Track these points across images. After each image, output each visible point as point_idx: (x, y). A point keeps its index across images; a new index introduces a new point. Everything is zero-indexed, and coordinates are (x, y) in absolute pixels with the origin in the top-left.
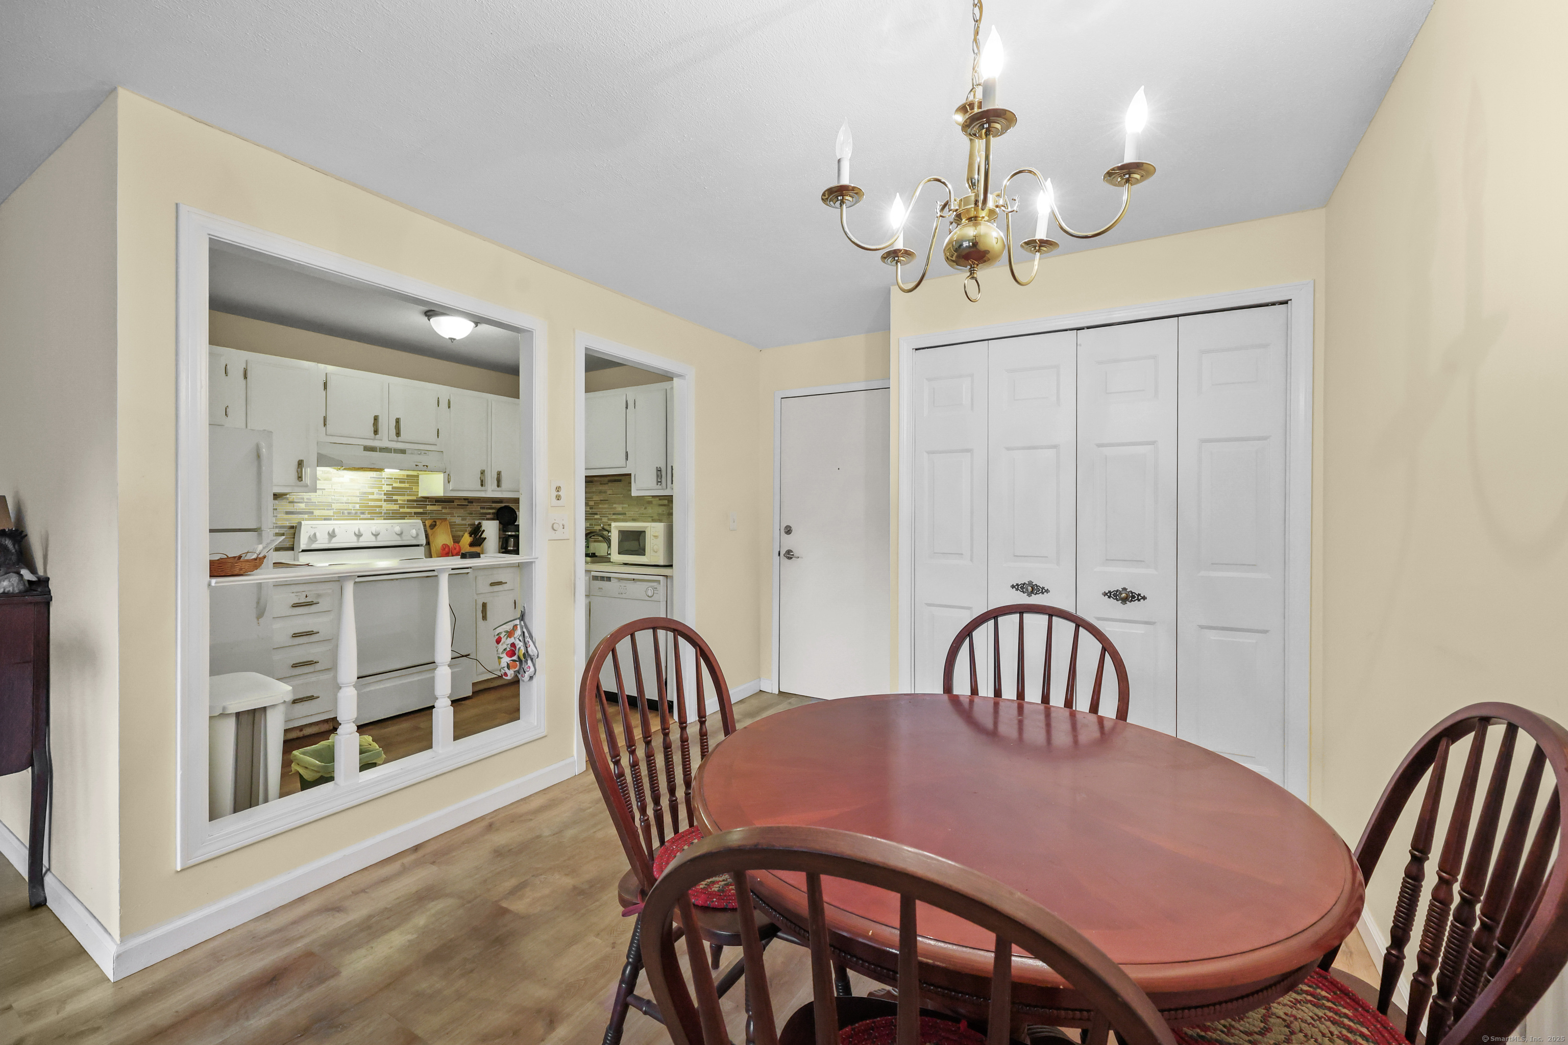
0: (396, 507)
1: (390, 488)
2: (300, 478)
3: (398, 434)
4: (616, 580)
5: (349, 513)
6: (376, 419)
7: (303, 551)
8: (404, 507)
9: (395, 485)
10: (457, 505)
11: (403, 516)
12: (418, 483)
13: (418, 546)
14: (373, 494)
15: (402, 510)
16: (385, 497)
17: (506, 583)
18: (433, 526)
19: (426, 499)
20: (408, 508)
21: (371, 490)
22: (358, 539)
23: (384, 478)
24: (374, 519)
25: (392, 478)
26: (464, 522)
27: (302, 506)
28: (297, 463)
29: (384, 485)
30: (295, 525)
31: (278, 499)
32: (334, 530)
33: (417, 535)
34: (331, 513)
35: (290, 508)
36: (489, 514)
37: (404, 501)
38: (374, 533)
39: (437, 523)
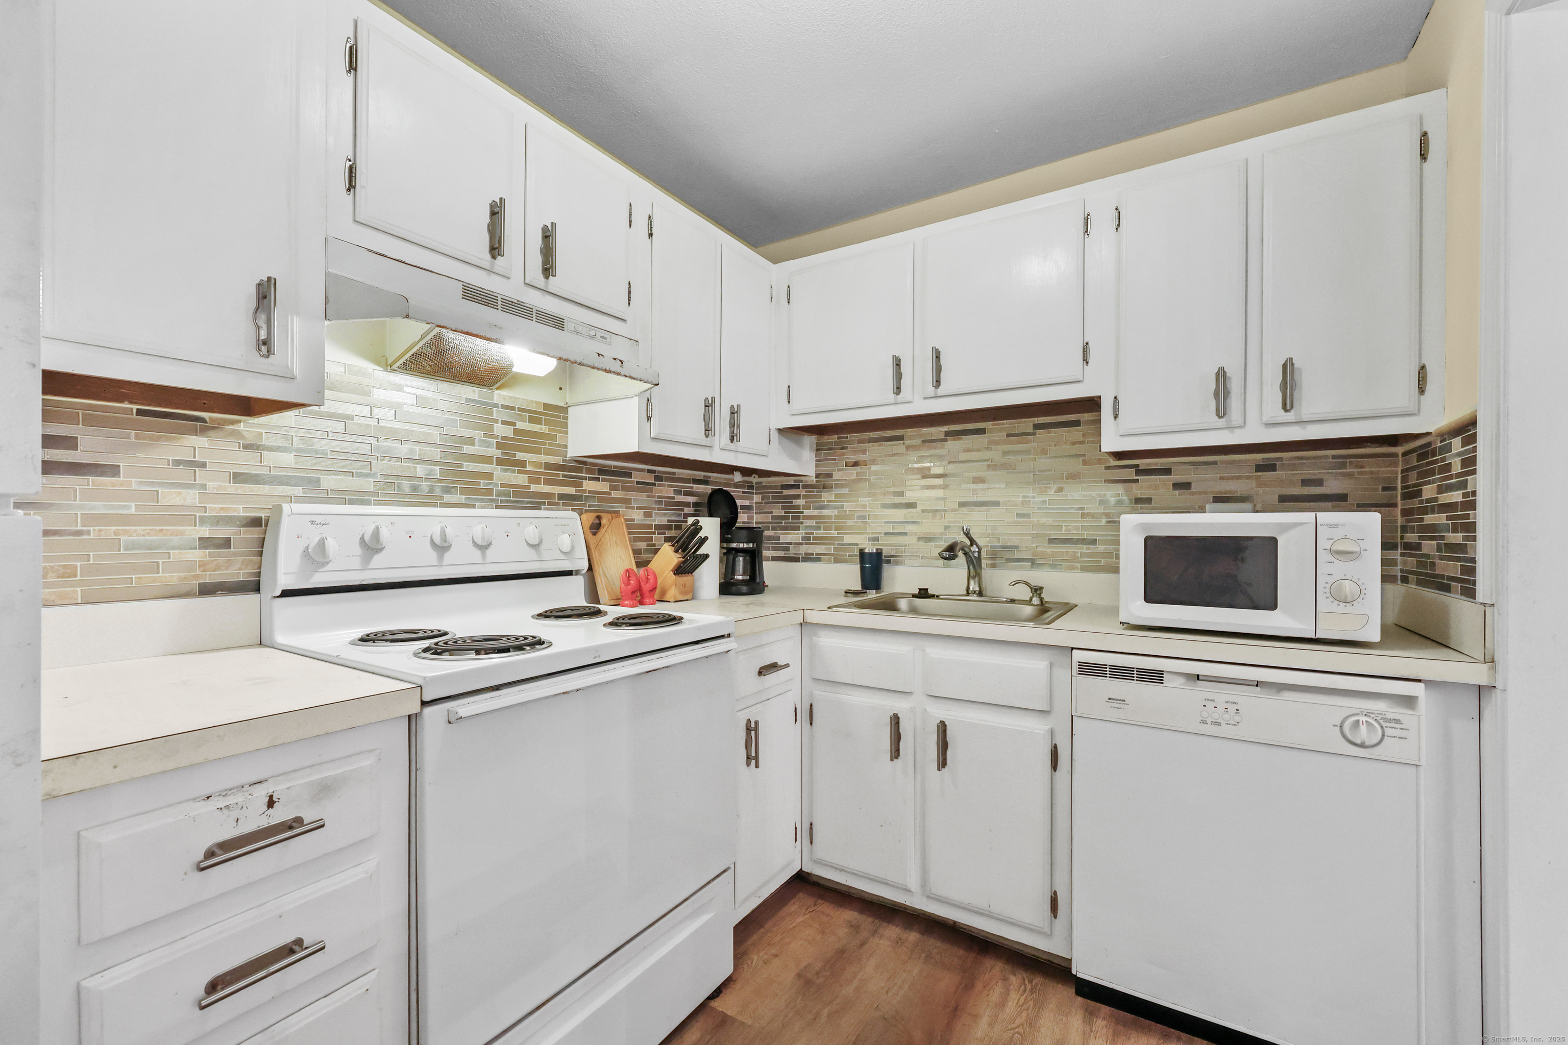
0: (521, 479)
1: (508, 431)
2: (265, 345)
3: (548, 270)
4: (1181, 680)
5: (415, 488)
6: (496, 212)
7: (286, 594)
8: (537, 481)
9: (520, 425)
10: (638, 483)
11: (537, 502)
12: (566, 425)
13: (569, 573)
14: (471, 441)
15: (534, 488)
16: (497, 453)
17: (787, 666)
18: (596, 527)
19: (581, 464)
20: (548, 482)
21: (466, 433)
22: (441, 557)
23: (496, 406)
24: (473, 506)
25: (513, 408)
26: (648, 522)
27: (287, 459)
28: (253, 290)
29: (496, 421)
30: (263, 515)
31: (211, 433)
32: (376, 534)
33: (573, 548)
34: (368, 485)
35: (247, 462)
36: (687, 504)
37: (539, 465)
38: (479, 542)
39: (604, 521)
